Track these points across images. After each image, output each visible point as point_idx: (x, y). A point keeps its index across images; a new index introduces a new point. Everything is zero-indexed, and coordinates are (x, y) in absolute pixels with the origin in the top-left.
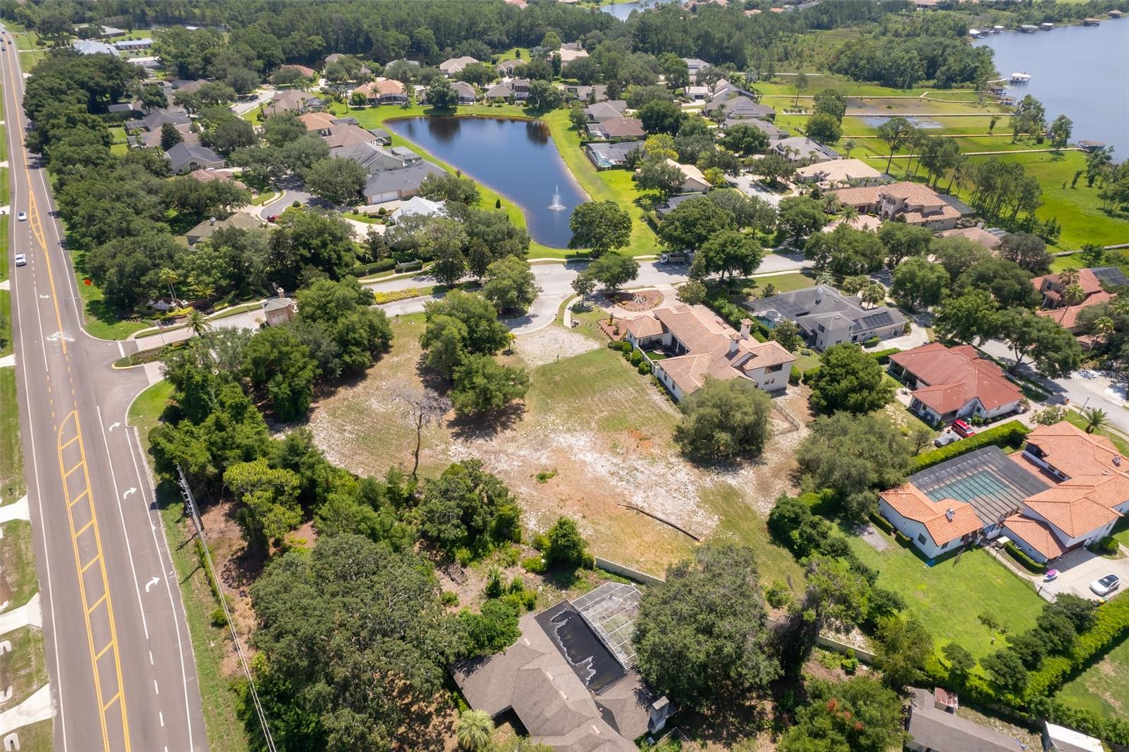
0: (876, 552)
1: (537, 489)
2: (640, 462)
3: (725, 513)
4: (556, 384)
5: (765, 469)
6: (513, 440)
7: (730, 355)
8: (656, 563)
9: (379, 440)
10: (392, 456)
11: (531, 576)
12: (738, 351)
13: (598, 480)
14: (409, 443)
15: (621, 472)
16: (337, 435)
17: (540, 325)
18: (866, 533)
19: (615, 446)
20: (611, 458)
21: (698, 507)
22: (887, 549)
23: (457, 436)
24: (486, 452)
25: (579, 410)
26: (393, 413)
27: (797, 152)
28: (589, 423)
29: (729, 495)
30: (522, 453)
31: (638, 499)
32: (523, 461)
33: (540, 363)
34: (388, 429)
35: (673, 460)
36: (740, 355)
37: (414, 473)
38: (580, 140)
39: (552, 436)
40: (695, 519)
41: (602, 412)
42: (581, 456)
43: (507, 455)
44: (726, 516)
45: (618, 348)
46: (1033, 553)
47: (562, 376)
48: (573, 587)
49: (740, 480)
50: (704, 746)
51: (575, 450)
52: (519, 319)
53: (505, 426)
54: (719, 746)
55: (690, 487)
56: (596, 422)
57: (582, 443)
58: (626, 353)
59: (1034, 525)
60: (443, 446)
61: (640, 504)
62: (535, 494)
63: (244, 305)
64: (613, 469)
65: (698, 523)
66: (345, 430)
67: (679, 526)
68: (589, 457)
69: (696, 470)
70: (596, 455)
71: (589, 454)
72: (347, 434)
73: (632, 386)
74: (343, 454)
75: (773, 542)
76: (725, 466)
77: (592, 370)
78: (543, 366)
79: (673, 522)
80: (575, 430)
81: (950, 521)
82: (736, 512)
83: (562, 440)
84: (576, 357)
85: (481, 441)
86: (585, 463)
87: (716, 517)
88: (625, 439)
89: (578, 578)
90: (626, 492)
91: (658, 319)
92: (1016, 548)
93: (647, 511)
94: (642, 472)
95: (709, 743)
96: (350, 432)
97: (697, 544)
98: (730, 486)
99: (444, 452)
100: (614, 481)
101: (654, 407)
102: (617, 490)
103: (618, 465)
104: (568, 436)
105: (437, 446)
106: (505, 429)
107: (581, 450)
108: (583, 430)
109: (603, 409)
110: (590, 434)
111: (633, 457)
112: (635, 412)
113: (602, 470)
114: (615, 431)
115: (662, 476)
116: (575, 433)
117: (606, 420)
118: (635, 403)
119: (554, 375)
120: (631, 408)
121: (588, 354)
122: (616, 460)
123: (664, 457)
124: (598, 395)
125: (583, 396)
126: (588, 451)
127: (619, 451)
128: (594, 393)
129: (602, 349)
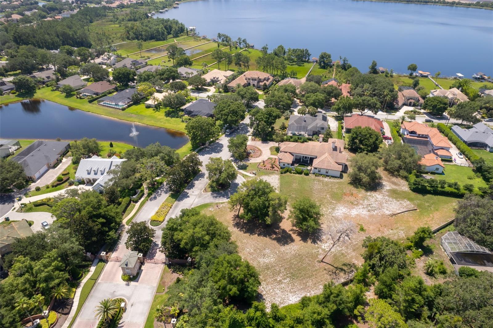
2: (365, 202)
3: (405, 198)
5: (385, 179)
9: (298, 270)
10: (316, 270)
11: (422, 258)
12: (336, 146)
13: (371, 216)
14: (309, 260)
15: (369, 209)
18: (425, 177)
19: (352, 203)
20: (358, 207)
21: (398, 201)
23: (314, 242)
25: (321, 201)
26: (278, 256)
27: (192, 73)
28: (332, 202)
29: (395, 192)
31: (388, 213)
34: (292, 264)
35: (368, 194)
37: (336, 268)
38: (86, 100)
39: (334, 215)
40: (404, 205)
41: (326, 196)
45: (284, 173)
46: (446, 157)
47: (293, 194)
49: (387, 186)
51: (348, 214)
53: (318, 225)
55: (386, 198)
56: (333, 200)
57: (344, 210)
58: (290, 172)
59: (441, 150)
61: (391, 213)
63: (84, 281)
64: (366, 210)
65: (407, 205)
66: (280, 281)
67: (407, 210)
68: (354, 212)
69: (377, 192)
70: (354, 210)
73: (313, 181)
75: (424, 196)
76: (379, 185)
77: (295, 185)
79: (404, 211)
80: (334, 208)
82: (405, 195)
83: (338, 214)
84: (282, 184)
85: (323, 237)
86: (357, 215)
88: (349, 198)
89: (428, 246)
90: (382, 213)
91: (287, 152)
92: (444, 159)
93: (396, 213)
94: (372, 204)
97: (418, 210)
98: (390, 190)
99: (326, 251)
100: (374, 213)
101: (332, 183)
102: (380, 214)
103: (364, 208)
104: (337, 211)
105: (318, 251)
106: (320, 226)
107: (348, 212)
108: (335, 206)
109: (324, 195)
110: (339, 205)
111: (361, 202)
112: (332, 188)
113: (365, 213)
114: (342, 198)
115: (377, 201)
116: (336, 209)
117: (333, 197)
118: (327, 186)
119: (290, 195)
120: (329, 188)
121: (281, 180)
122: (361, 207)
123: (366, 195)
124: (314, 192)
125: (311, 195)
126: (350, 211)
127: (356, 203)
128: (312, 192)
129: (281, 176)
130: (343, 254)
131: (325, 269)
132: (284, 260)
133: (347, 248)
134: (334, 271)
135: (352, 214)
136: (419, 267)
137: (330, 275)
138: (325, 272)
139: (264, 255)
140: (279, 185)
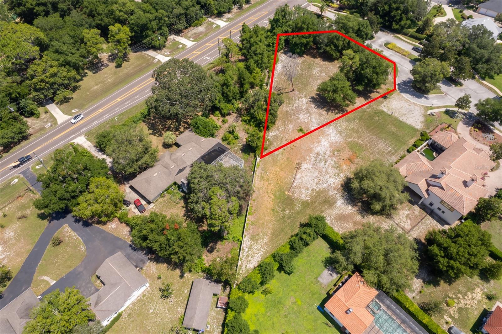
0: (317, 278)
1: (293, 130)
2: (332, 162)
4: (372, 119)
5: (359, 218)
6: (321, 115)
7: (434, 176)
8: (268, 179)
11: (245, 140)
12: (439, 178)
13: (310, 150)
15: (320, 157)
17: (421, 102)
18: (329, 272)
19: (338, 151)
21: (312, 190)
22: (321, 284)
23: (313, 98)
24: (307, 109)
25: (357, 132)
28: (350, 138)
29: (329, 202)
30: (314, 120)
31: (304, 166)
32: (308, 122)
33: (385, 110)
34: (304, 79)
35: (342, 175)
36: (437, 180)
37: (282, 93)
40: (303, 191)
41: (362, 141)
43: (309, 116)
44: (312, 203)
45: (422, 135)
47: (379, 119)
48: (243, 154)
49: (343, 206)
50: (183, 207)
51: (326, 137)
52: (418, 94)
53: (328, 110)
54: (184, 212)
55: (325, 185)
56: (352, 140)
57: (333, 138)
58: (421, 140)
60: (303, 96)
61: (303, 168)
62: (290, 131)
64: (321, 153)
65: (300, 192)
69: (339, 186)
70: (328, 145)
71: (326, 142)
73: (393, 148)
76: (350, 199)
77: (394, 129)
78: (383, 112)
79: (296, 182)
80: (341, 134)
81: (346, 312)
82: (316, 207)
83: (331, 131)
84: (401, 122)
85: (313, 106)
86: (319, 142)
87: (309, 199)
88: (346, 154)
89: (249, 154)
90: (308, 161)
91: (456, 141)
93: (299, 171)
94: (325, 164)
95: (185, 209)
97: (286, 193)
98: (336, 202)
99: (300, 97)
100: (312, 155)
102: (308, 158)
103: (325, 154)
104: (335, 132)
105: (303, 94)
106: (326, 111)
107: (328, 139)
108: (343, 137)
109: (365, 141)
110: (342, 140)
111: (334, 159)
112: (371, 154)
113: (318, 149)
114: (350, 149)
115: (327, 173)
116: (339, 134)
117: (357, 144)
118: (379, 153)
119: (378, 117)
120: (374, 152)
121: (408, 125)
122: (328, 153)
123: (342, 172)
124: (375, 137)
125: (370, 131)
126: (329, 142)
127: (336, 153)
128: (375, 135)
129: (418, 130)
130: (290, 104)
133: (292, 110)
134: (281, 91)
135: (324, 140)
136: (241, 132)
137: (280, 88)
138: (284, 87)
139: (321, 72)
140: (401, 120)
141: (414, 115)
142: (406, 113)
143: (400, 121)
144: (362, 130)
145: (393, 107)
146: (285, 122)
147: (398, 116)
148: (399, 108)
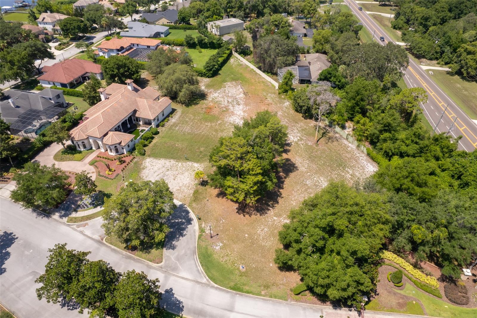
9: (332, 161)
10: (329, 149)
13: (246, 104)
14: (316, 152)
16: (357, 174)
19: (223, 111)
20: (232, 109)
26: (316, 173)
28: (220, 124)
31: (242, 96)
34: (324, 164)
37: (322, 136)
41: (207, 125)
42: (242, 114)
51: (241, 117)
56: (217, 122)
57: (235, 118)
58: (146, 146)
60: (300, 142)
65: (232, 84)
66: (351, 175)
70: (235, 112)
71: (238, 113)
72: (351, 172)
73: (174, 130)
74: (356, 161)
75: (220, 74)
77: (178, 144)
78: (197, 162)
79: (240, 87)
83: (241, 122)
86: (244, 111)
88: (216, 112)
93: (243, 92)
94: (228, 100)
96: (348, 173)
97: (241, 81)
99: (301, 139)
102: (244, 100)
103: (233, 106)
104: (236, 123)
105: (302, 144)
107: (239, 116)
108: (227, 122)
109: (204, 126)
110: (226, 120)
111: (223, 106)
112: (194, 119)
113: (241, 107)
114: (214, 116)
115: (223, 97)
116: (232, 122)
117: (211, 121)
118: (187, 122)
119: (201, 152)
120: (192, 121)
121: (161, 157)
122: (231, 107)
123: (212, 101)
124: (196, 133)
125: (204, 135)
126: (237, 115)
127: (225, 109)
128: (196, 134)
129: (149, 156)
130: (303, 130)
131: (327, 143)
132: (320, 169)
134: (328, 138)
137: (333, 141)
138: (330, 144)
140: (172, 160)
141: (156, 174)
142: (167, 173)
143: (174, 159)
144: (212, 134)
145: (186, 174)
146: (288, 114)
147: (177, 163)
148: (179, 176)
